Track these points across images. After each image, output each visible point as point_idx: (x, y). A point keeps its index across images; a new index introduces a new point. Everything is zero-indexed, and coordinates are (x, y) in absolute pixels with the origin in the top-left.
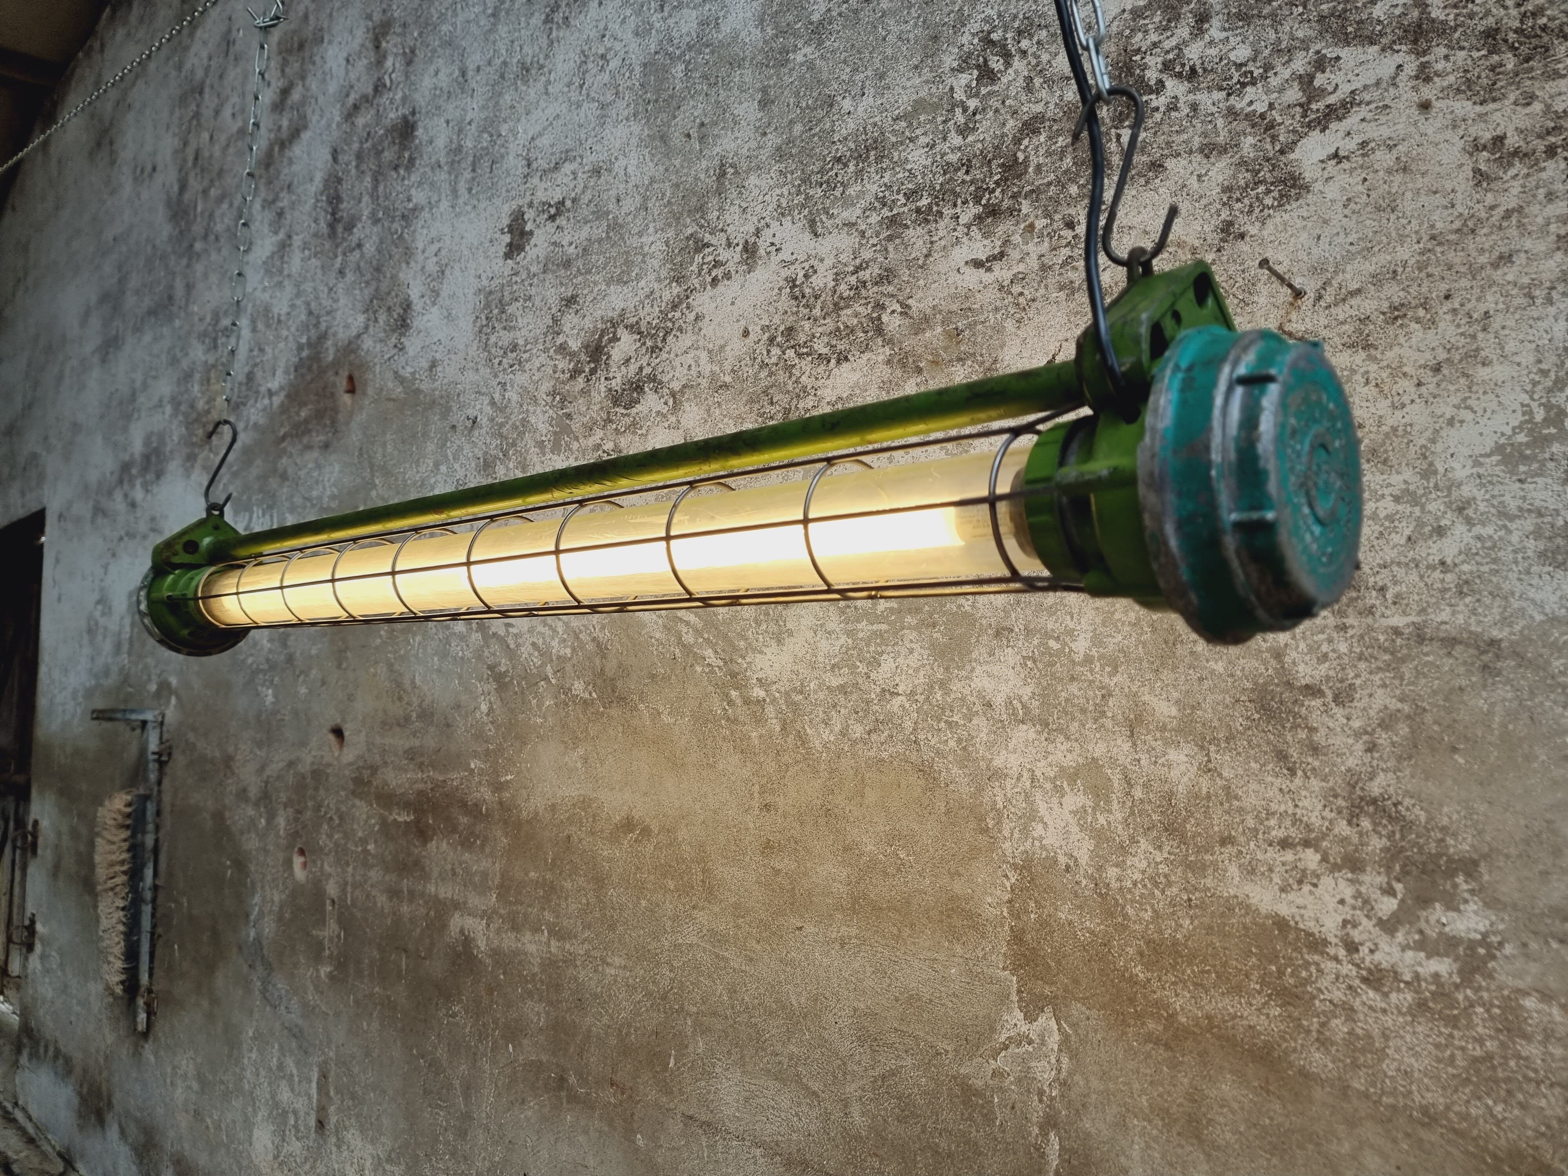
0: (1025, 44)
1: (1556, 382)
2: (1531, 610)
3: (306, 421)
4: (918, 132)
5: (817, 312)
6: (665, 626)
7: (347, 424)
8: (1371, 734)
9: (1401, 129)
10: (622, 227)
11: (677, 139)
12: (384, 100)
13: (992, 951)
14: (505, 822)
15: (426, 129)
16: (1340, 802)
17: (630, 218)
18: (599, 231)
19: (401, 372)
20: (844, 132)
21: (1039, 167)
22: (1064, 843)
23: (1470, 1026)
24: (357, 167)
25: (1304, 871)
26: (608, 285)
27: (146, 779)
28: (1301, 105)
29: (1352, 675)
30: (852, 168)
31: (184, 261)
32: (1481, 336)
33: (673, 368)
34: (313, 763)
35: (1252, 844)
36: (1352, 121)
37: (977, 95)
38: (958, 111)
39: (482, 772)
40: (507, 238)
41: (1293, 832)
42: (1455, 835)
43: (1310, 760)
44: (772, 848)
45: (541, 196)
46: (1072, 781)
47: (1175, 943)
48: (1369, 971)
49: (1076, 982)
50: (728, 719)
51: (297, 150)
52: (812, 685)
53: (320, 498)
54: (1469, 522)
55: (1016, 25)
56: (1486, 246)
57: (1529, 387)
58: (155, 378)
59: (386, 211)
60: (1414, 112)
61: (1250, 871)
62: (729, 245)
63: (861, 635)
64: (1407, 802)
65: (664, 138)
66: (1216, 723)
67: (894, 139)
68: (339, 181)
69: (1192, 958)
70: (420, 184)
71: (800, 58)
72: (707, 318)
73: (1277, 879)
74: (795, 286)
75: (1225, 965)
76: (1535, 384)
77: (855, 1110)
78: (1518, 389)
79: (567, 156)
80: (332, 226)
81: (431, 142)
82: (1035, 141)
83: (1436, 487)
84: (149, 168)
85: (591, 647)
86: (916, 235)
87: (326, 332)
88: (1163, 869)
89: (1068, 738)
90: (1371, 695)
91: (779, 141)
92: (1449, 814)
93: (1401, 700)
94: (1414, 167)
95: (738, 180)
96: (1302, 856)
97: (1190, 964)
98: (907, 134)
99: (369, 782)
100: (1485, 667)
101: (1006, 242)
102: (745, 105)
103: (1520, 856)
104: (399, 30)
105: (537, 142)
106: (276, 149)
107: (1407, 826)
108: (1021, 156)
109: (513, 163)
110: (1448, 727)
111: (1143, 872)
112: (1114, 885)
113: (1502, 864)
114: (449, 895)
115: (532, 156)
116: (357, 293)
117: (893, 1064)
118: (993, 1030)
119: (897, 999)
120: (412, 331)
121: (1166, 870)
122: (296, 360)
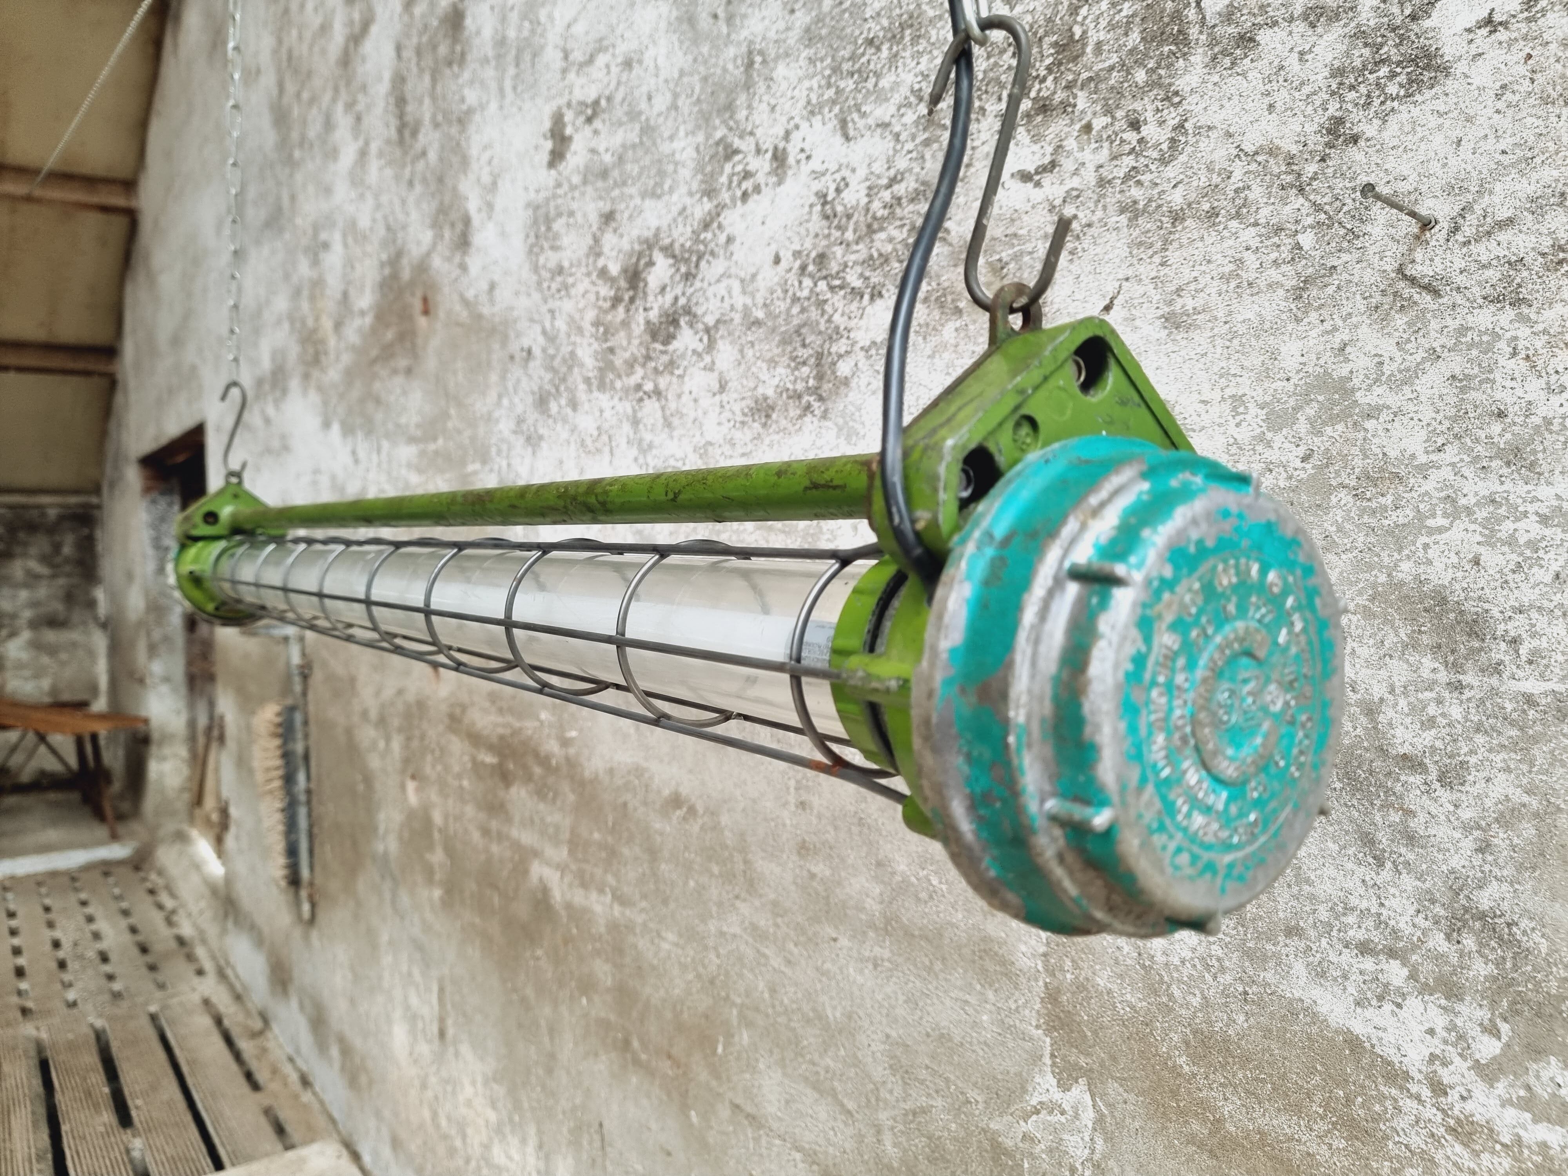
3: (392, 344)
5: (849, 235)
7: (425, 348)
8: (1484, 831)
10: (653, 130)
11: (704, 20)
13: (1025, 1005)
14: (572, 779)
15: (473, 17)
16: (1438, 910)
17: (661, 120)
18: (633, 137)
19: (467, 294)
20: (877, 5)
21: (1098, 48)
24: (418, 65)
25: (1386, 985)
26: (643, 198)
27: (293, 691)
29: (1465, 750)
30: (885, 53)
31: (287, 171)
33: (707, 299)
34: (417, 693)
35: (1324, 941)
39: (551, 724)
40: (549, 144)
41: (1375, 936)
43: (1403, 850)
44: (808, 849)
45: (578, 95)
47: (1226, 1040)
48: (1459, 1121)
49: (1114, 1059)
51: (368, 46)
58: (274, 293)
59: (445, 114)
61: (1320, 973)
62: (758, 151)
64: (1526, 923)
65: (691, 21)
68: (404, 80)
69: (1245, 1060)
70: (472, 82)
72: (739, 241)
73: (1351, 990)
74: (826, 202)
75: (1283, 1077)
77: (888, 1140)
79: (600, 46)
80: (400, 131)
81: (478, 33)
82: (1095, 9)
84: (255, 70)
87: (402, 249)
90: (1488, 780)
91: (807, 20)
93: (1528, 792)
95: (766, 71)
96: (1385, 967)
97: (1242, 1067)
99: (461, 721)
101: (1058, 148)
105: (573, 29)
106: (352, 45)
107: (1522, 954)
109: (552, 56)
111: (1194, 950)
112: (1160, 959)
114: (529, 842)
115: (568, 46)
116: (425, 206)
117: (923, 1101)
118: (1024, 1090)
119: (928, 1035)
120: (473, 250)
121: (1220, 953)
122: (378, 278)
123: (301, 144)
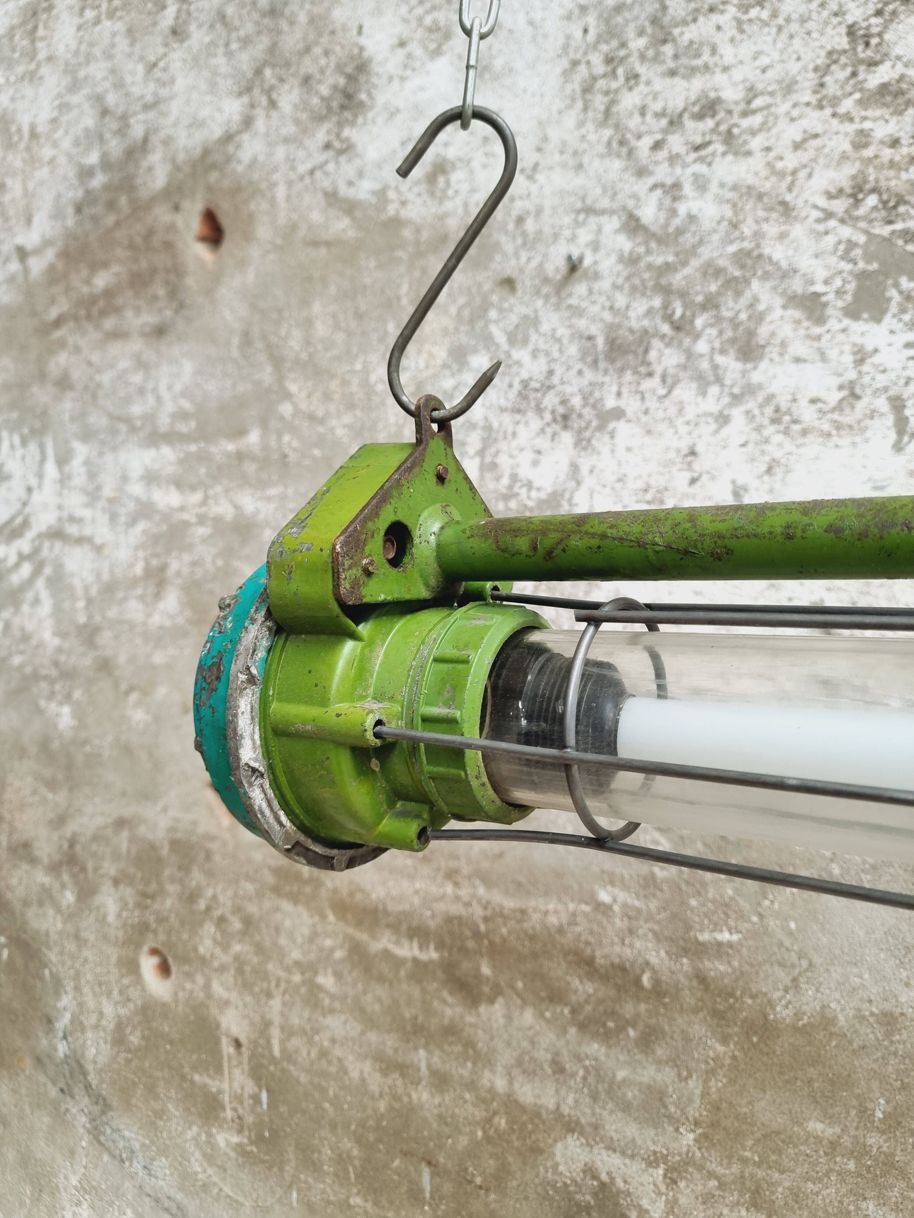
3: (109, 293)
7: (209, 292)
14: (721, 1016)
19: (344, 191)
34: (172, 829)
53: (150, 418)
87: (146, 140)
116: (220, 63)
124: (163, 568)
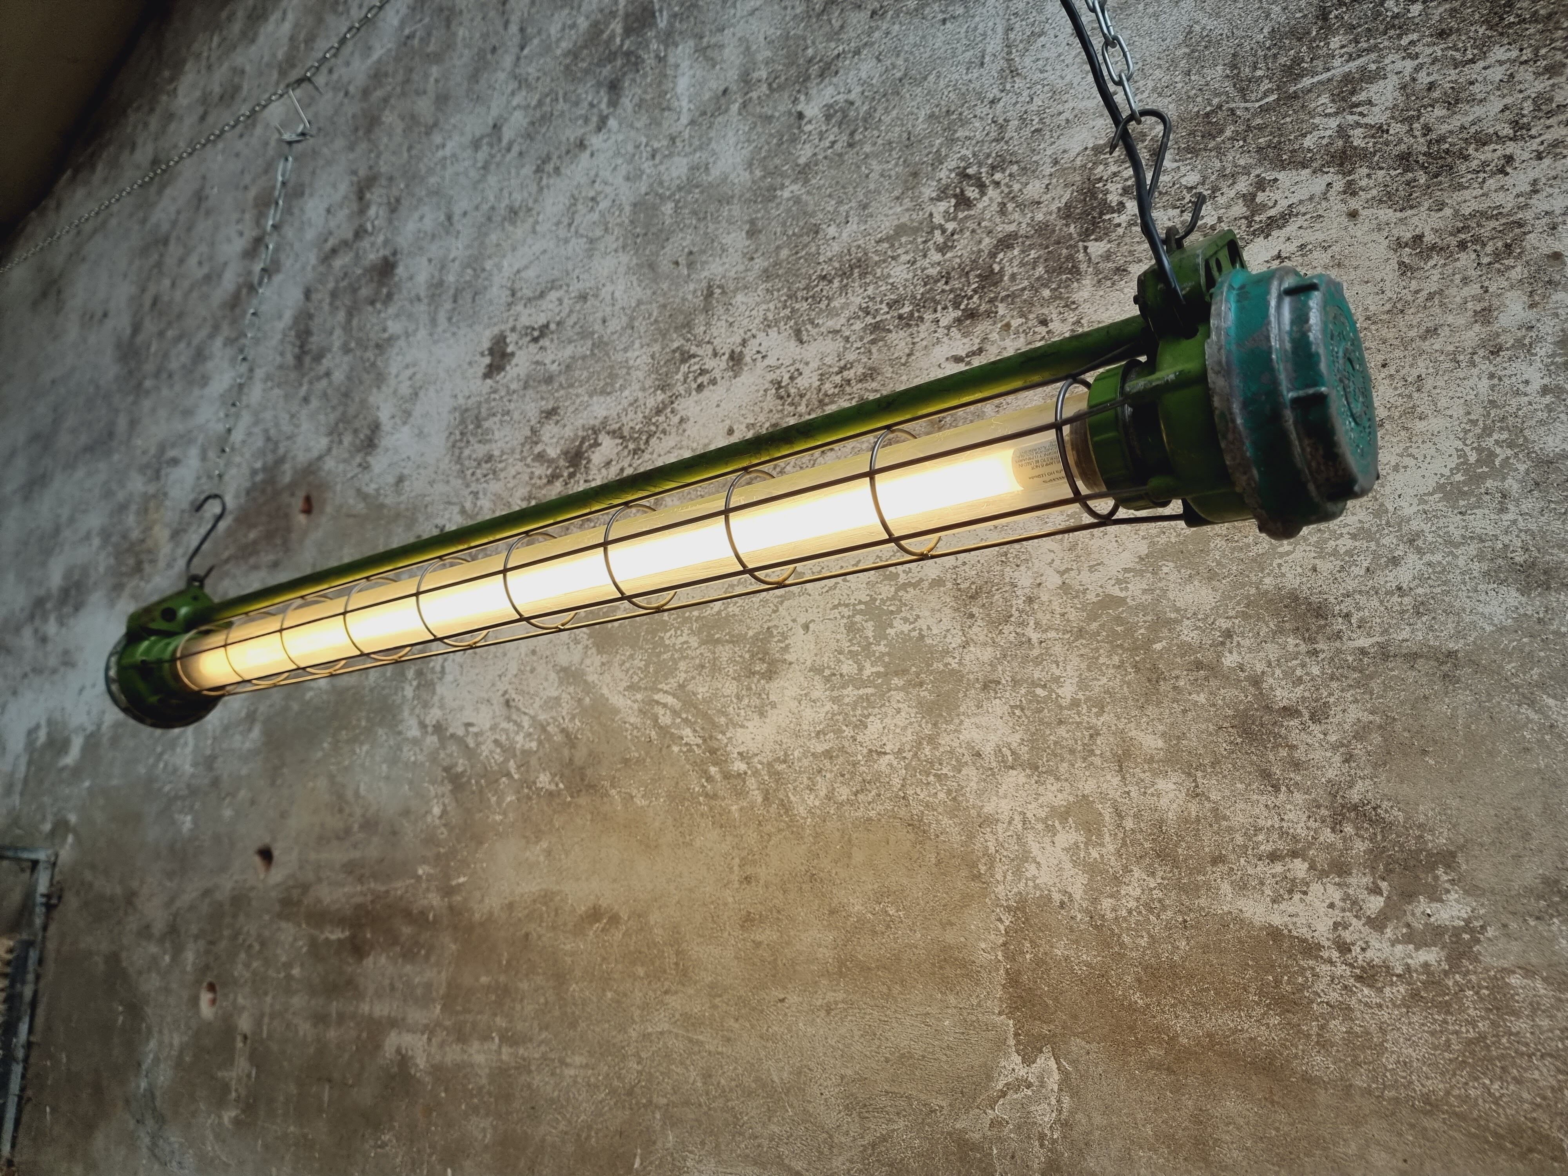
0: (998, 176)
1: (1484, 430)
2: (1481, 623)
3: (255, 542)
4: (900, 251)
5: (803, 409)
6: (640, 711)
7: (301, 542)
8: (1347, 746)
9: (1334, 233)
10: (607, 344)
11: (665, 266)
12: (365, 243)
13: (987, 997)
14: (455, 928)
15: (407, 267)
16: (1324, 812)
17: (615, 336)
18: (584, 350)
19: (365, 489)
20: (829, 254)
21: (1013, 277)
22: (1057, 880)
23: (1462, 1009)
24: (331, 304)
25: (1293, 880)
26: (591, 396)
27: (30, 924)
28: (1246, 218)
29: (1325, 694)
30: (836, 283)
31: (131, 399)
32: (1416, 395)
34: (233, 889)
35: (1242, 860)
36: (1291, 229)
37: (955, 219)
38: (937, 233)
39: (430, 878)
40: (487, 360)
41: (1281, 845)
42: (1432, 831)
43: (1292, 775)
44: (753, 920)
45: (524, 321)
46: (1063, 818)
47: (1173, 966)
48: (1362, 968)
49: (1075, 1017)
50: (707, 795)
51: (266, 292)
52: (796, 753)
54: (1420, 551)
55: (990, 161)
56: (1414, 323)
57: (1461, 435)
58: (85, 512)
59: (359, 341)
60: (1344, 220)
61: (1242, 887)
62: (715, 355)
63: (847, 700)
64: (1385, 804)
65: (652, 266)
66: (1201, 751)
67: (877, 258)
68: (310, 317)
69: (1190, 978)
70: (397, 316)
71: (786, 194)
72: (692, 420)
73: (1268, 892)
74: (780, 387)
75: (1223, 981)
76: (1466, 432)
78: (1452, 437)
79: (553, 285)
80: (299, 357)
81: (411, 278)
82: (1009, 255)
83: (1388, 524)
84: (99, 314)
85: (558, 738)
86: (899, 339)
87: (284, 456)
88: (1157, 894)
89: (1058, 779)
90: (1344, 711)
91: (766, 264)
92: (1425, 811)
93: (1372, 713)
94: (1346, 262)
95: (725, 299)
96: (1291, 866)
97: (1188, 985)
98: (890, 253)
99: (299, 903)
100: (1445, 676)
101: (985, 339)
102: (733, 235)
103: (1493, 843)
104: (384, 182)
105: (523, 274)
106: (244, 291)
107: (1387, 826)
108: (996, 268)
109: (497, 293)
110: (1417, 732)
111: (1138, 900)
112: (1110, 915)
113: (1477, 853)
114: (386, 1013)
115: (517, 286)
116: (322, 418)
117: (883, 1129)
118: (989, 1078)
119: (887, 1060)
120: (379, 450)
121: (1160, 895)
122: (248, 484)
123: (157, 375)
124: (255, 712)
